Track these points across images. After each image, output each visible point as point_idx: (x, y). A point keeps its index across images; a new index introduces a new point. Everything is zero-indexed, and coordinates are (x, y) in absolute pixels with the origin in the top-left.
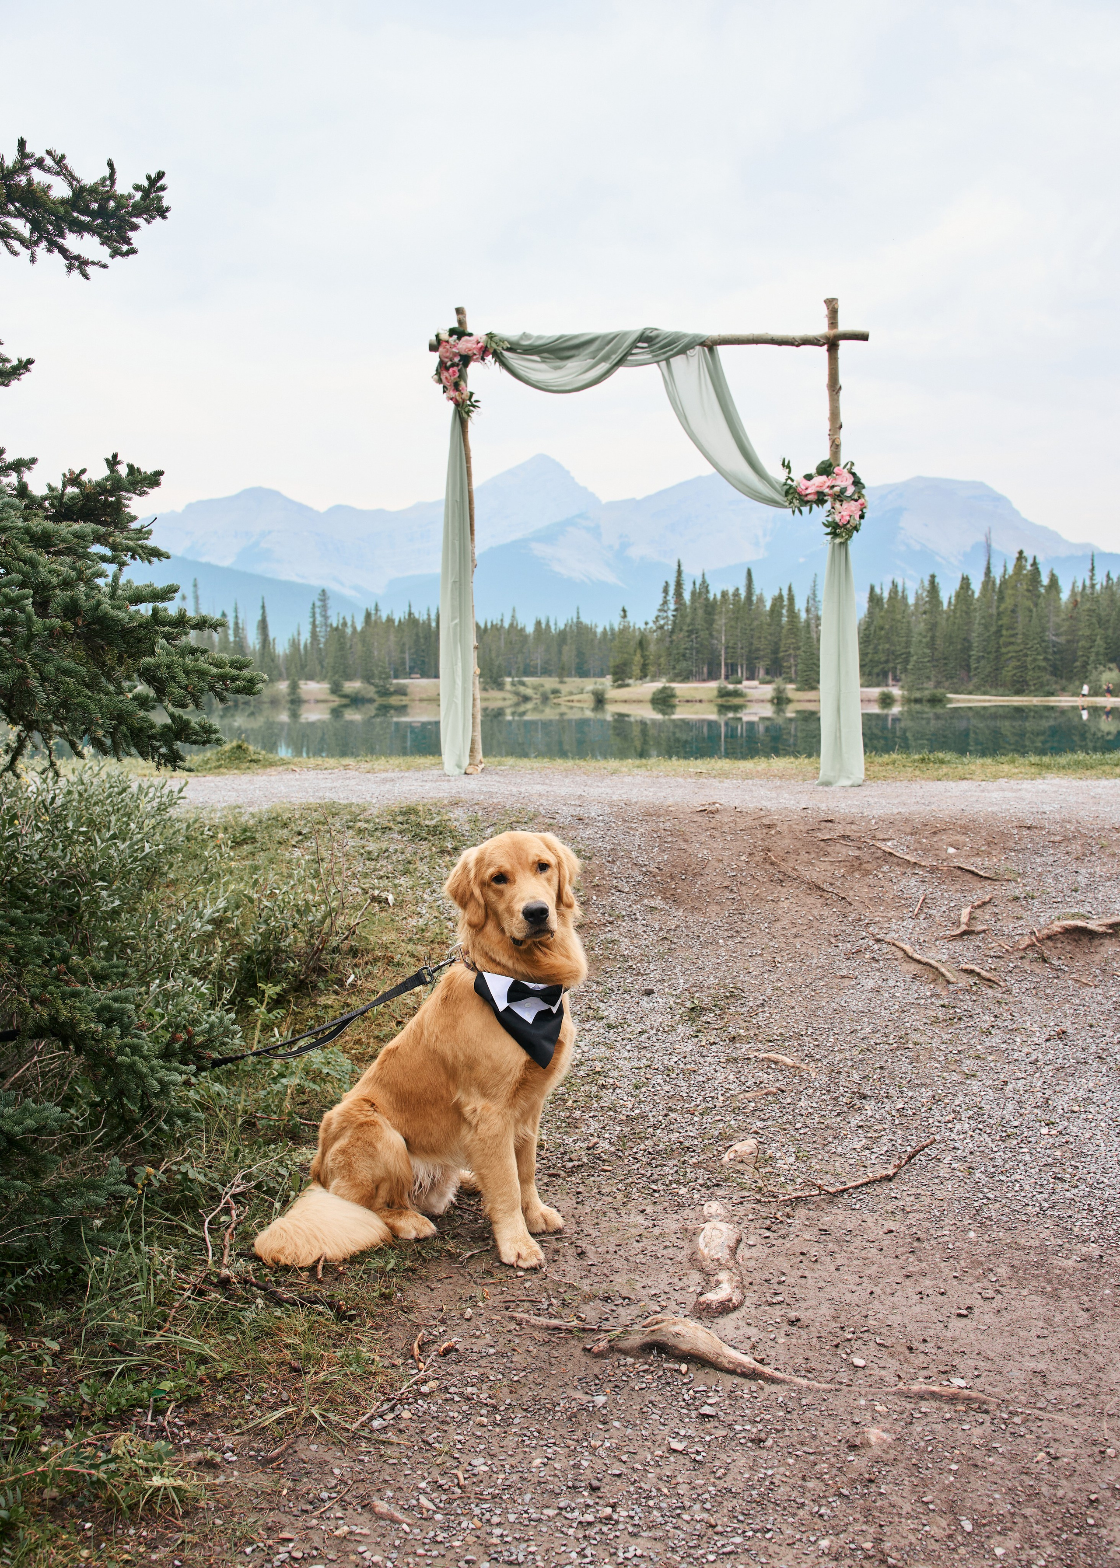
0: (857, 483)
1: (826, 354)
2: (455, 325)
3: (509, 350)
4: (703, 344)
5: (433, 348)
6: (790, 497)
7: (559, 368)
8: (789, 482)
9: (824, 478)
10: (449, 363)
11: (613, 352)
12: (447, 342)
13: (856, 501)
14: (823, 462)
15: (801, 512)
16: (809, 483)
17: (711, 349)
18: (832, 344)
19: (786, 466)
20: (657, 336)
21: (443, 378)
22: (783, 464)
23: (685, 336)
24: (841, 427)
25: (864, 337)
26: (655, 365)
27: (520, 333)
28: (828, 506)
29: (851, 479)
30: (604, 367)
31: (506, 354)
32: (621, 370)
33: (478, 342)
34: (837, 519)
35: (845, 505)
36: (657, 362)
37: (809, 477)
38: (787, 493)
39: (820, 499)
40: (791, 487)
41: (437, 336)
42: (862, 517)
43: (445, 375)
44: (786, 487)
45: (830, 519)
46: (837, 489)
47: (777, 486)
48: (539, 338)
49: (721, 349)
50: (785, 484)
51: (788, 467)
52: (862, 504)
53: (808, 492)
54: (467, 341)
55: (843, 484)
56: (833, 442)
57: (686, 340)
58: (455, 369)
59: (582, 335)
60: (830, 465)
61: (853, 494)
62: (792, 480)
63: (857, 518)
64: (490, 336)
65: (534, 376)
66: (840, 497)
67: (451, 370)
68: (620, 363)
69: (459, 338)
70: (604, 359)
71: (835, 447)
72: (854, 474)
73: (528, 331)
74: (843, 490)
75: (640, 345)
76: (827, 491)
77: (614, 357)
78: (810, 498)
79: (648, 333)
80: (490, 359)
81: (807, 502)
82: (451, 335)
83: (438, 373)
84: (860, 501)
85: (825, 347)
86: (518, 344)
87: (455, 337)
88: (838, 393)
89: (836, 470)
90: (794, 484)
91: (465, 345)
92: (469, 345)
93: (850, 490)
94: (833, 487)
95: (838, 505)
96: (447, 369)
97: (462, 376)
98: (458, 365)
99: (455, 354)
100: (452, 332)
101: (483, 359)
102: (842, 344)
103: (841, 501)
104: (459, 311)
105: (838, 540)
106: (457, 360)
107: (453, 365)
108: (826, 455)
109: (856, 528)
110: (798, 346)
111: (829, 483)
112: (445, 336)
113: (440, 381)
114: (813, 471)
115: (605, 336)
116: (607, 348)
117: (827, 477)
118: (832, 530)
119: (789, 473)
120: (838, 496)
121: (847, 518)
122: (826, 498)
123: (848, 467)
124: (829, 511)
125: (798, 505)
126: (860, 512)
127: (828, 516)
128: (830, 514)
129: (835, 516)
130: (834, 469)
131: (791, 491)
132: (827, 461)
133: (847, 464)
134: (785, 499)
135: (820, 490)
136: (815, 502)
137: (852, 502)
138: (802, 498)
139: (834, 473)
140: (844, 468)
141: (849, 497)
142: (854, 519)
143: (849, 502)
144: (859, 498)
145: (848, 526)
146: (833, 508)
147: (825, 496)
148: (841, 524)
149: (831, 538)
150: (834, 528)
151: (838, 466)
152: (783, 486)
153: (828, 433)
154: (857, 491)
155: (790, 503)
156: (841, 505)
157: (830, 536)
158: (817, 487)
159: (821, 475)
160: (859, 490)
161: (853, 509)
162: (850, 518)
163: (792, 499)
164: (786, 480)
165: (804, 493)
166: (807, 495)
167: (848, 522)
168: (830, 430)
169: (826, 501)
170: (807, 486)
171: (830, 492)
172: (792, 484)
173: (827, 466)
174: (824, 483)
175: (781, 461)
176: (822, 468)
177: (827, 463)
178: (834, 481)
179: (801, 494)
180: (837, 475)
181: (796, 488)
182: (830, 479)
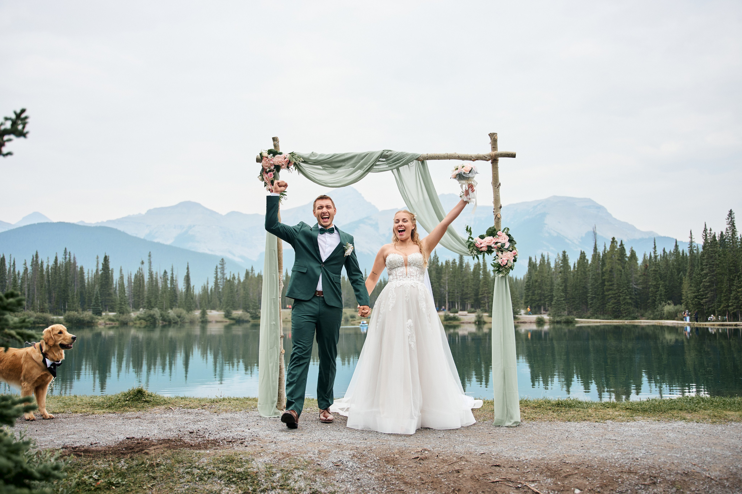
0: (511, 240)
1: (491, 165)
2: (272, 148)
3: (304, 162)
4: (418, 159)
5: (258, 161)
6: (471, 249)
7: (332, 173)
8: (470, 240)
10: (268, 170)
11: (365, 164)
12: (267, 157)
13: (511, 251)
14: (490, 228)
15: (478, 258)
16: (482, 241)
17: (423, 162)
18: (494, 160)
19: (469, 230)
20: (391, 155)
21: (264, 178)
22: (467, 229)
23: (407, 154)
24: (501, 207)
25: (513, 156)
26: (390, 171)
27: (311, 152)
28: (494, 254)
29: (507, 238)
30: (360, 172)
31: (302, 164)
32: (370, 174)
33: (286, 158)
34: (500, 262)
35: (504, 253)
36: (392, 170)
37: (482, 237)
38: (469, 247)
39: (490, 250)
40: (471, 243)
41: (261, 154)
42: (515, 261)
43: (265, 176)
44: (468, 243)
45: (495, 262)
46: (499, 244)
47: (464, 242)
48: (321, 155)
49: (429, 162)
50: (468, 241)
51: (470, 231)
52: (515, 253)
54: (278, 157)
55: (503, 241)
56: (496, 216)
57: (408, 157)
58: (272, 173)
59: (347, 154)
60: (495, 230)
61: (509, 247)
62: (472, 239)
63: (512, 262)
64: (292, 154)
65: (318, 177)
66: (501, 249)
67: (269, 174)
68: (368, 170)
69: (274, 156)
70: (360, 168)
71: (498, 219)
72: (509, 236)
73: (315, 152)
74: (503, 245)
75: (381, 159)
76: (493, 245)
77: (365, 166)
78: (483, 249)
79: (385, 153)
80: (292, 167)
81: (482, 251)
82: (269, 154)
83: (261, 175)
84: (514, 251)
85: (490, 161)
86: (309, 159)
87: (272, 155)
88: (498, 187)
89: (498, 233)
90: (474, 241)
91: (277, 160)
92: (280, 160)
93: (507, 245)
94: (497, 243)
95: (500, 254)
96: (267, 173)
97: (275, 177)
98: (273, 170)
99: (271, 165)
100: (270, 152)
101: (288, 167)
102: (500, 159)
103: (502, 251)
104: (274, 139)
105: (501, 275)
106: (272, 168)
107: (270, 171)
108: (492, 224)
109: (511, 268)
110: (473, 161)
111: (494, 241)
112: (265, 154)
113: (263, 179)
114: (484, 233)
115: (360, 155)
116: (362, 161)
117: (493, 237)
118: (497, 269)
119: (471, 234)
120: (500, 248)
121: (506, 262)
122: (493, 250)
123: (506, 231)
124: (495, 257)
125: (476, 254)
126: (514, 258)
127: (494, 260)
128: (496, 259)
129: (499, 260)
130: (497, 232)
131: (472, 245)
132: (493, 227)
133: (505, 229)
134: (468, 250)
135: (489, 245)
136: (486, 252)
137: (509, 252)
138: (478, 249)
139: (497, 235)
140: (503, 232)
141: (507, 249)
142: (510, 262)
143: (507, 252)
144: (513, 250)
145: (507, 266)
146: (497, 255)
147: (492, 248)
148: (502, 265)
149: (497, 273)
150: (498, 267)
151: (500, 230)
152: (467, 242)
153: (493, 210)
154: (511, 245)
155: (471, 253)
156: (502, 254)
157: (497, 272)
158: (487, 243)
159: (490, 236)
160: (512, 244)
161: (509, 256)
162: (508, 261)
163: (472, 250)
164: (469, 238)
165: (479, 246)
166: (481, 247)
167: (507, 264)
168: (494, 209)
169: (493, 251)
170: (481, 242)
171: (495, 246)
172: (472, 241)
173: (493, 231)
174: (491, 240)
175: (465, 227)
176: (490, 231)
177: (493, 229)
178: (497, 240)
179: (477, 247)
180: (499, 236)
181: (475, 243)
182: (495, 238)
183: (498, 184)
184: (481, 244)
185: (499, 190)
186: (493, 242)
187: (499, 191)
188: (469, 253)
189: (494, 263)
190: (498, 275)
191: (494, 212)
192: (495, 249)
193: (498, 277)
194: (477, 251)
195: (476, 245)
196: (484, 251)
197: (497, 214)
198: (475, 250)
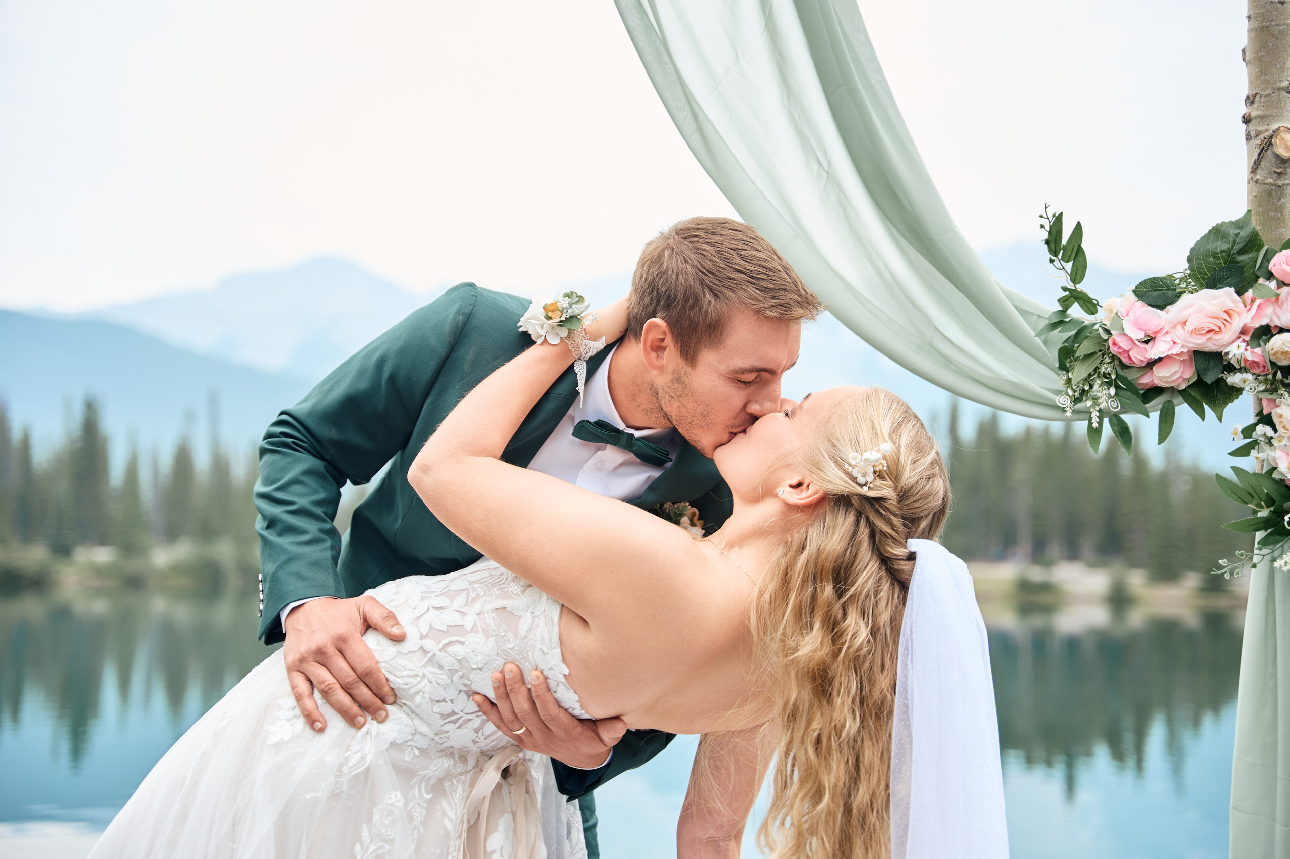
6: (1079, 373)
8: (1076, 311)
9: (1225, 296)
14: (1217, 232)
16: (1157, 318)
22: (1053, 242)
28: (1243, 411)
34: (1286, 467)
37: (1159, 294)
39: (1210, 383)
40: (1082, 332)
44: (1060, 336)
45: (1249, 464)
46: (1283, 344)
47: (1028, 330)
50: (1059, 322)
53: (1154, 352)
56: (1267, 145)
60: (1253, 243)
62: (1090, 305)
71: (1274, 169)
76: (1237, 351)
78: (1162, 376)
81: (1155, 391)
89: (1279, 263)
90: (1101, 316)
94: (1265, 333)
95: (1284, 409)
111: (1248, 319)
117: (1240, 292)
118: (1264, 513)
119: (1077, 275)
120: (1285, 369)
122: (1233, 379)
124: (1248, 431)
125: (1114, 406)
127: (1243, 451)
128: (1254, 444)
129: (1278, 454)
130: (1268, 258)
131: (1083, 349)
132: (1238, 224)
134: (1059, 381)
135: (1211, 347)
136: (1184, 394)
138: (1131, 375)
139: (1270, 276)
146: (1266, 419)
147: (1230, 368)
149: (1264, 543)
150: (1270, 502)
152: (1054, 326)
153: (1243, 110)
155: (1077, 400)
157: (1259, 535)
158: (1196, 332)
159: (1214, 284)
163: (1088, 380)
164: (1065, 303)
165: (1139, 355)
166: (1151, 364)
168: (1250, 100)
169: (1236, 391)
170: (1152, 327)
171: (1253, 354)
172: (1088, 319)
173: (1237, 247)
174: (1226, 317)
175: (1042, 226)
176: (1215, 255)
177: (1237, 235)
178: (1269, 310)
179: (1125, 360)
180: (1282, 284)
181: (1105, 337)
182: (1253, 300)
184: (1149, 340)
186: (1237, 324)
188: (1064, 401)
189: (1236, 470)
190: (1274, 560)
191: (1247, 120)
192: (1249, 376)
193: (1272, 572)
194: (1117, 387)
195: (1114, 350)
196: (1172, 389)
197: (1266, 134)
198: (1109, 384)
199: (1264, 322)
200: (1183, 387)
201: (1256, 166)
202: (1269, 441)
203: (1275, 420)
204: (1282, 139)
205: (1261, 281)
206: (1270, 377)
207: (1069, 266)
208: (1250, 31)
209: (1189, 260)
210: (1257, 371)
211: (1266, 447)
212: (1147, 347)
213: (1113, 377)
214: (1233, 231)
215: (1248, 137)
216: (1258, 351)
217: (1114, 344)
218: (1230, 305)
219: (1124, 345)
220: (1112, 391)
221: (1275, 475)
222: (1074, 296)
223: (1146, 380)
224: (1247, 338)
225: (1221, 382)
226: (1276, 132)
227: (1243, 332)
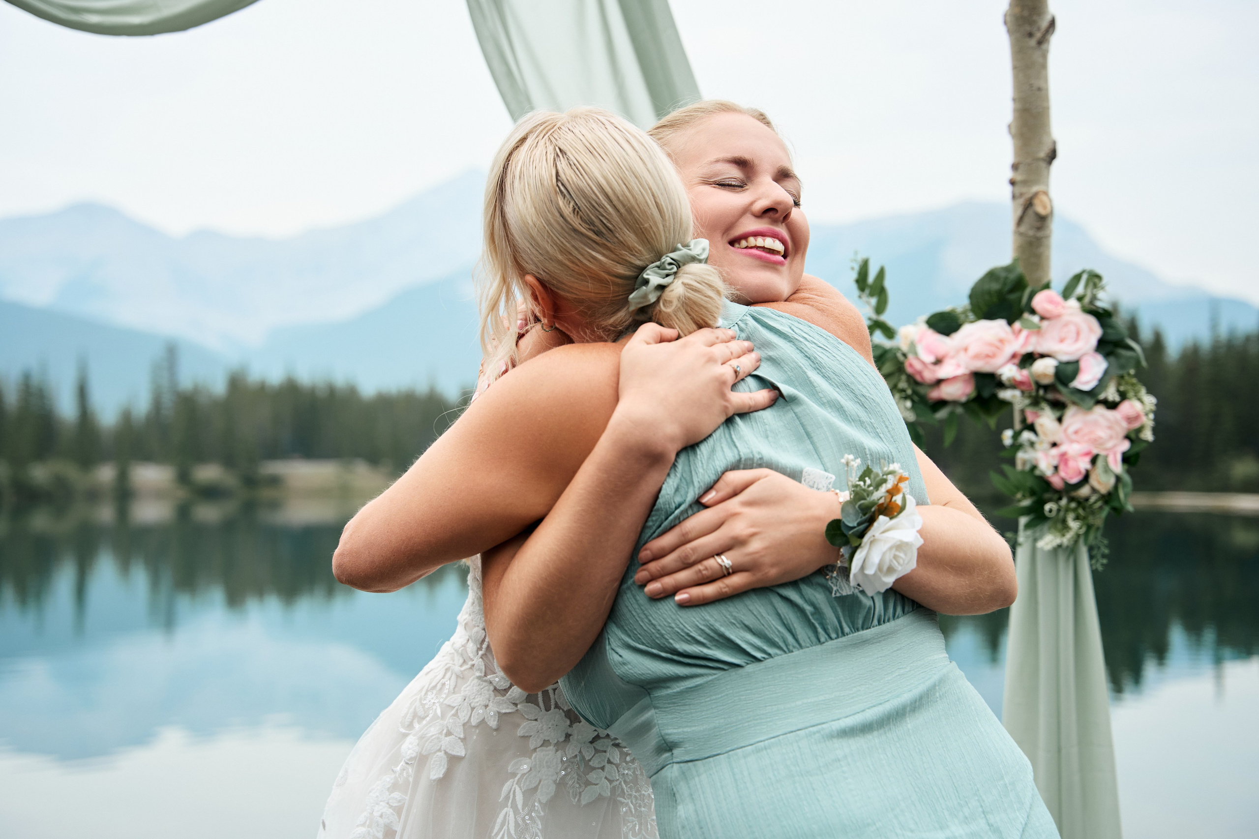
0: (1113, 344)
8: (879, 337)
9: (999, 326)
13: (1112, 406)
14: (992, 275)
16: (943, 344)
19: (871, 285)
22: (861, 281)
24: (1052, 155)
29: (1093, 331)
34: (1045, 466)
35: (1074, 418)
37: (945, 324)
39: (986, 396)
40: (887, 354)
42: (1132, 459)
46: (1044, 368)
51: (879, 292)
52: (1130, 419)
53: (943, 372)
55: (1066, 351)
56: (1029, 205)
60: (1019, 285)
61: (1102, 383)
62: (889, 333)
63: (1116, 466)
66: (1054, 395)
71: (1034, 222)
72: (1102, 316)
74: (1067, 371)
76: (1009, 372)
78: (948, 392)
81: (942, 404)
84: (1131, 407)
88: (1042, 41)
89: (1040, 301)
90: (899, 342)
93: (1092, 370)
94: (1028, 359)
95: (1047, 420)
103: (1059, 406)
105: (1049, 541)
108: (1001, 250)
109: (1113, 500)
111: (1017, 346)
114: (957, 301)
117: (1010, 323)
118: (1026, 503)
119: (880, 308)
120: (1046, 388)
121: (1084, 464)
122: (1006, 395)
123: (1080, 289)
126: (1126, 446)
129: (1038, 455)
130: (1030, 297)
132: (1008, 269)
133: (1077, 278)
135: (986, 369)
136: (965, 406)
137: (1100, 410)
138: (922, 390)
139: (1033, 312)
140: (1067, 293)
141: (1092, 394)
142: (1107, 469)
143: (1090, 409)
144: (1123, 396)
145: (1085, 491)
147: (1001, 385)
148: (1056, 481)
149: (1028, 526)
150: (1032, 493)
151: (1047, 286)
153: (1010, 174)
154: (1116, 372)
156: (1060, 420)
157: (1024, 520)
158: (977, 357)
159: (990, 317)
160: (1122, 367)
161: (1102, 433)
162: (1094, 460)
165: (929, 375)
166: (939, 382)
167: (1086, 478)
168: (1015, 167)
170: (941, 352)
171: (1021, 374)
172: (887, 343)
173: (1007, 288)
174: (998, 344)
175: (853, 269)
176: (989, 293)
177: (1006, 278)
178: (1034, 339)
179: (918, 378)
180: (1043, 318)
181: (901, 358)
182: (1020, 331)
183: (1044, 24)
184: (938, 362)
185: (1045, 56)
186: (1009, 350)
187: (1044, 66)
190: (1035, 540)
191: (1013, 183)
192: (1017, 393)
193: (1034, 550)
194: (913, 401)
195: (909, 370)
196: (955, 403)
197: (1028, 196)
198: (906, 398)
199: (1029, 349)
200: (964, 399)
201: (1020, 221)
202: (1032, 444)
203: (1038, 428)
204: (1042, 201)
205: (1026, 315)
206: (1034, 394)
207: (874, 301)
208: (1016, 111)
209: (971, 297)
210: (1024, 388)
211: (1029, 450)
212: (937, 368)
213: (909, 392)
214: (1003, 275)
215: (1014, 197)
216: (1025, 372)
217: (911, 365)
218: (1002, 335)
219: (918, 366)
220: (909, 404)
221: (1037, 473)
222: (877, 325)
223: (935, 394)
224: (1017, 361)
225: (994, 396)
226: (1036, 195)
227: (1014, 356)
